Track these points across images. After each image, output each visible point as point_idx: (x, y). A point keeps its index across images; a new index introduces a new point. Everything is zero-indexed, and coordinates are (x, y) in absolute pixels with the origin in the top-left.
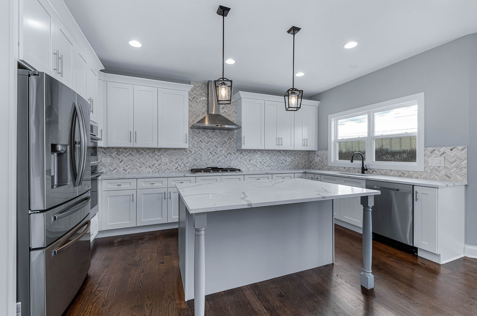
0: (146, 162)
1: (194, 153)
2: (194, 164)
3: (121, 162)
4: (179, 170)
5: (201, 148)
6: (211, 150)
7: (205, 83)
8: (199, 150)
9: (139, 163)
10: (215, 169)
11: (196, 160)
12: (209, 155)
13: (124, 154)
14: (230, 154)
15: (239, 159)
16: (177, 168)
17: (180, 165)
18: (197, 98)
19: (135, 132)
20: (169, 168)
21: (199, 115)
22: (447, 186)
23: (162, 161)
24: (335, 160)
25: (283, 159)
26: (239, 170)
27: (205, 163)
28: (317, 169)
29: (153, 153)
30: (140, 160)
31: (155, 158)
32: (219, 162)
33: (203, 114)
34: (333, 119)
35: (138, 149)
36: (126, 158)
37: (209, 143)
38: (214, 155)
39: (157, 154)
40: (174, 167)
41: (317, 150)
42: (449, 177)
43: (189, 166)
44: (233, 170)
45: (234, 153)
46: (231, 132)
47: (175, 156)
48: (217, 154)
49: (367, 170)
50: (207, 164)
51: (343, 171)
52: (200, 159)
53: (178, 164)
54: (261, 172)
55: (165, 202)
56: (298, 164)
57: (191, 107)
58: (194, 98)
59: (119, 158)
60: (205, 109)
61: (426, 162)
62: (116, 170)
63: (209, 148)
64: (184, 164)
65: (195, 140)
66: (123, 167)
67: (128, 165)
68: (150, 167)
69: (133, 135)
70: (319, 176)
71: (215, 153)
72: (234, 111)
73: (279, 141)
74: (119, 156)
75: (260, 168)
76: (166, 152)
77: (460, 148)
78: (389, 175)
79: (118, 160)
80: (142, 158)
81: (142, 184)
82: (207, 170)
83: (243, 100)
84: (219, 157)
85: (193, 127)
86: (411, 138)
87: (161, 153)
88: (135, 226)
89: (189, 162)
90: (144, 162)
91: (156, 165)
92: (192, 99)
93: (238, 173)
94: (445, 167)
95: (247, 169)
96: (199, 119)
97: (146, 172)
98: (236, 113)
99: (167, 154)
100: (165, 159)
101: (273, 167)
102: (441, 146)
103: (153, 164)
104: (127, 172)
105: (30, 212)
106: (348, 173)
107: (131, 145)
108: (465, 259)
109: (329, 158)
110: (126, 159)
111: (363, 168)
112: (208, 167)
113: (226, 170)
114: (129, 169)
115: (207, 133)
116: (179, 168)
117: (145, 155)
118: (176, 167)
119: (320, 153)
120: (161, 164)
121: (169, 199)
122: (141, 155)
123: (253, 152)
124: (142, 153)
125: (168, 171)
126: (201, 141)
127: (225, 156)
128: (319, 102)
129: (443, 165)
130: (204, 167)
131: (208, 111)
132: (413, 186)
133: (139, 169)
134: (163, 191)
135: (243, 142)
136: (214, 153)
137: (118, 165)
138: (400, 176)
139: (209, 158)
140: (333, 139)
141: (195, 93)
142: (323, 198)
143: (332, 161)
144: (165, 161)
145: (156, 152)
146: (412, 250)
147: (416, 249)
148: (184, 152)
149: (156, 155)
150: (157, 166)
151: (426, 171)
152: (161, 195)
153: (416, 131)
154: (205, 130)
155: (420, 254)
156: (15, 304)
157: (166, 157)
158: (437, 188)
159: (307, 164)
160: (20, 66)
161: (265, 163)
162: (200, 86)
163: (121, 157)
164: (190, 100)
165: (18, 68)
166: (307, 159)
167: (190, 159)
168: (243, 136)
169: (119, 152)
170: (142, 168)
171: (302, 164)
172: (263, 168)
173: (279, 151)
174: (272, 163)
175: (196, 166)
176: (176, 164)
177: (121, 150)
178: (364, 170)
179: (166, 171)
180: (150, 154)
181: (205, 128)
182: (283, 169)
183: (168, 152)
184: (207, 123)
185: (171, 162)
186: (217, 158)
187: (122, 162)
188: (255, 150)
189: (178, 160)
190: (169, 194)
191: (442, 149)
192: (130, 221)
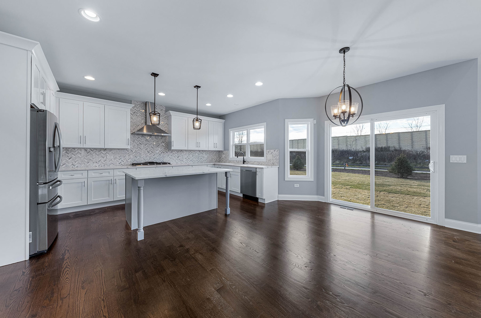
0: (93, 159)
1: (134, 152)
2: (135, 160)
3: (69, 159)
4: (122, 164)
5: (141, 149)
6: (149, 150)
7: (143, 103)
8: (139, 150)
9: (87, 159)
10: (152, 163)
11: (137, 157)
12: (147, 154)
13: (73, 152)
14: (163, 153)
15: (170, 156)
16: (121, 163)
17: (123, 160)
18: (137, 113)
19: (84, 137)
20: (114, 163)
21: (139, 125)
22: (268, 168)
23: (107, 158)
24: (233, 157)
25: (202, 156)
26: (169, 163)
27: (144, 159)
28: (223, 162)
29: (99, 152)
30: (88, 157)
31: (101, 156)
32: (155, 158)
33: (142, 124)
34: (231, 132)
35: (86, 149)
36: (74, 155)
37: (147, 145)
38: (151, 153)
39: (103, 152)
40: (118, 162)
41: (223, 150)
42: (274, 164)
43: (130, 161)
44: (164, 163)
45: (166, 152)
46: (164, 138)
47: (119, 154)
48: (153, 153)
49: (245, 162)
50: (145, 160)
51: (236, 163)
52: (139, 156)
53: (121, 160)
54: (186, 165)
55: (111, 186)
56: (212, 159)
57: (132, 119)
58: (134, 112)
59: (68, 155)
60: (143, 121)
61: (267, 157)
62: (65, 165)
63: (147, 149)
64: (126, 160)
65: (135, 143)
66: (72, 163)
67: (76, 161)
68: (96, 162)
69: (82, 139)
70: (221, 166)
71: (152, 152)
72: (166, 123)
73: (198, 144)
74: (68, 154)
75: (185, 162)
76: (110, 151)
77: (277, 150)
78: (255, 164)
79: (68, 158)
80: (89, 156)
81: (92, 174)
82: (145, 164)
83: (172, 116)
84: (155, 155)
85: (133, 134)
86: (261, 145)
87: (106, 152)
88: (87, 204)
89: (130, 158)
90: (91, 159)
91: (101, 161)
92: (133, 113)
93: (168, 165)
94: (273, 160)
95: (176, 163)
96: (138, 128)
97: (94, 166)
98: (168, 125)
99: (112, 153)
100: (110, 156)
101: (195, 161)
102: (271, 149)
103: (99, 160)
104: (76, 166)
105: (38, 184)
106: (238, 164)
107: (81, 146)
108: (278, 201)
109: (229, 155)
110: (74, 157)
111: (244, 160)
112: (146, 162)
113: (160, 164)
114: (77, 164)
115: (145, 138)
116: (122, 163)
117: (92, 154)
118: (119, 162)
119: (225, 152)
120: (106, 160)
121: (115, 184)
122: (89, 154)
123: (181, 151)
124: (89, 152)
125: (113, 165)
126: (140, 143)
127: (159, 154)
128: (225, 120)
129: (272, 158)
130: (143, 162)
131: (146, 123)
132: (256, 168)
133: (87, 164)
134: (110, 178)
135: (172, 145)
136: (150, 152)
137: (67, 161)
138: (258, 164)
139: (147, 156)
140: (231, 143)
141: (135, 109)
142: (203, 173)
143: (231, 157)
144: (109, 158)
145: (102, 151)
146: (256, 199)
147: (258, 198)
148: (127, 151)
149: (102, 154)
150: (103, 162)
151: (267, 161)
152: (108, 182)
153: (263, 141)
154: (144, 136)
155: (260, 201)
156: (29, 233)
157: (111, 155)
158: (262, 168)
159: (218, 159)
160: (32, 107)
161: (189, 159)
162: (139, 105)
163: (70, 155)
164: (131, 114)
165: (31, 108)
166: (218, 156)
167: (131, 156)
168: (172, 141)
169: (68, 151)
170: (89, 163)
171: (214, 160)
172: (188, 162)
173: (199, 151)
174: (194, 159)
175: (137, 161)
176: (119, 160)
177: (69, 150)
178: (244, 162)
179: (111, 165)
180: (97, 153)
181: (143, 135)
182: (202, 162)
183: (113, 151)
184: (145, 131)
185: (115, 158)
186: (153, 156)
187: (71, 159)
188: (182, 150)
189: (121, 157)
190: (115, 181)
191: (272, 151)
192: (82, 201)
